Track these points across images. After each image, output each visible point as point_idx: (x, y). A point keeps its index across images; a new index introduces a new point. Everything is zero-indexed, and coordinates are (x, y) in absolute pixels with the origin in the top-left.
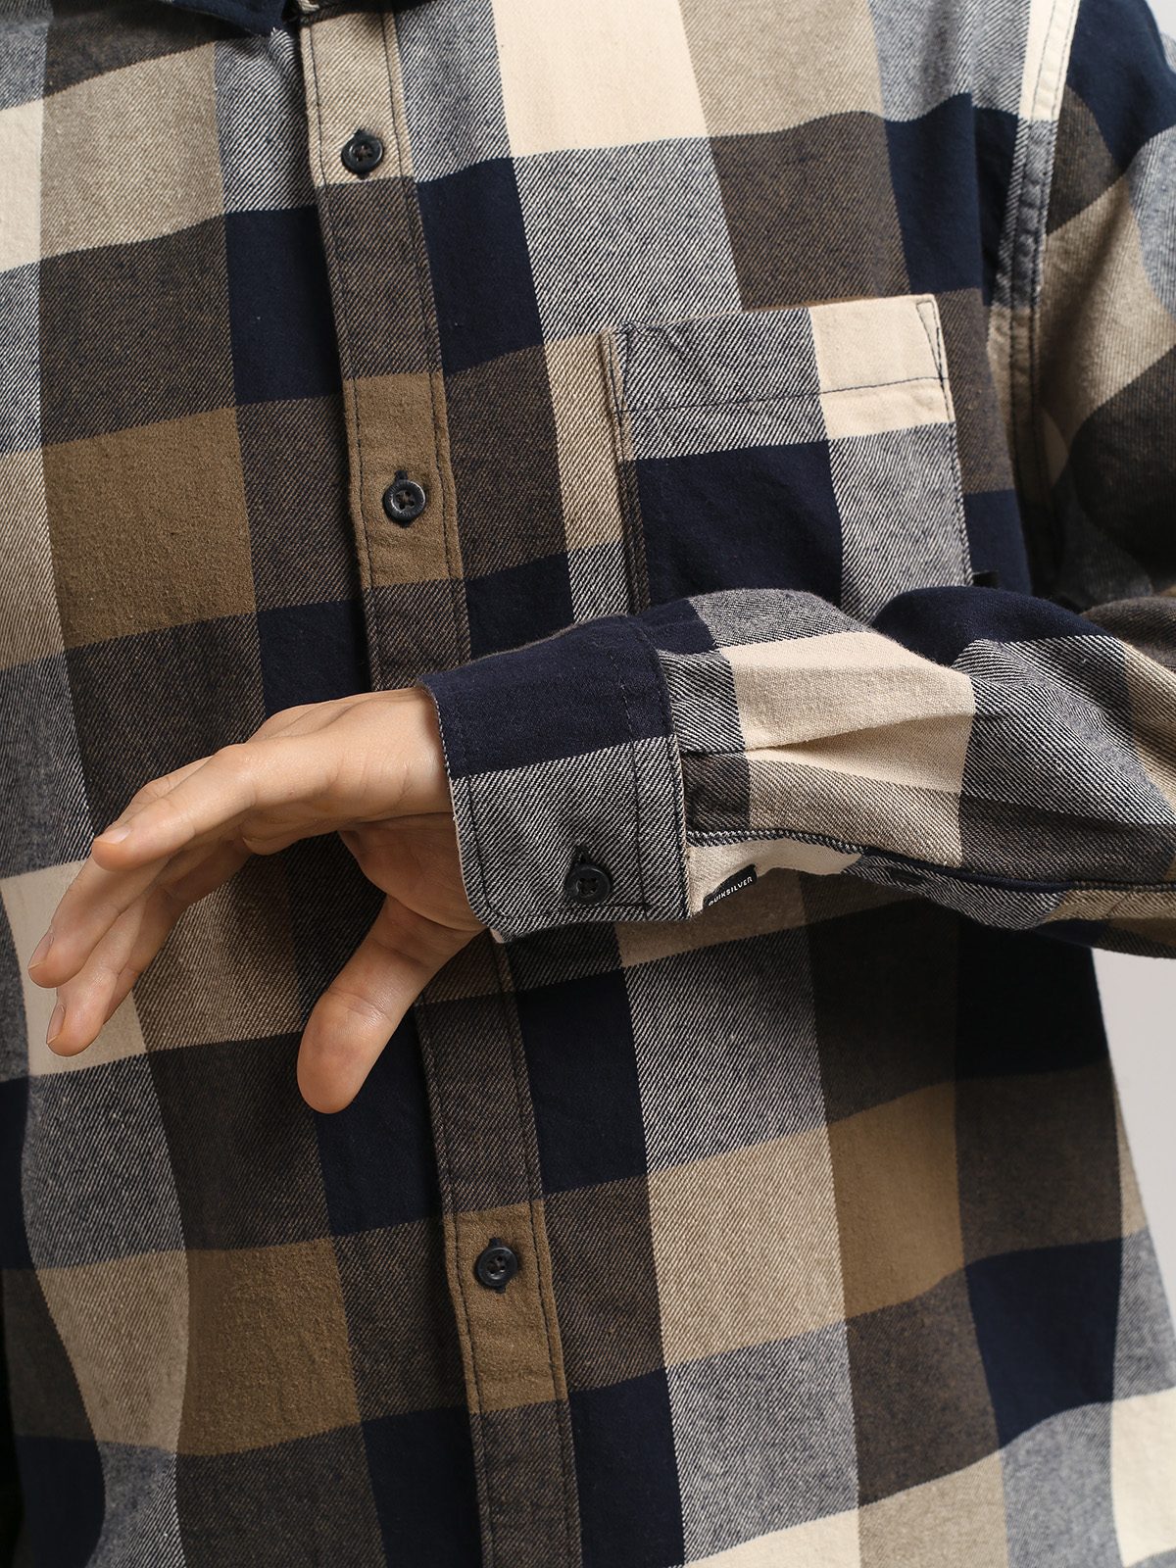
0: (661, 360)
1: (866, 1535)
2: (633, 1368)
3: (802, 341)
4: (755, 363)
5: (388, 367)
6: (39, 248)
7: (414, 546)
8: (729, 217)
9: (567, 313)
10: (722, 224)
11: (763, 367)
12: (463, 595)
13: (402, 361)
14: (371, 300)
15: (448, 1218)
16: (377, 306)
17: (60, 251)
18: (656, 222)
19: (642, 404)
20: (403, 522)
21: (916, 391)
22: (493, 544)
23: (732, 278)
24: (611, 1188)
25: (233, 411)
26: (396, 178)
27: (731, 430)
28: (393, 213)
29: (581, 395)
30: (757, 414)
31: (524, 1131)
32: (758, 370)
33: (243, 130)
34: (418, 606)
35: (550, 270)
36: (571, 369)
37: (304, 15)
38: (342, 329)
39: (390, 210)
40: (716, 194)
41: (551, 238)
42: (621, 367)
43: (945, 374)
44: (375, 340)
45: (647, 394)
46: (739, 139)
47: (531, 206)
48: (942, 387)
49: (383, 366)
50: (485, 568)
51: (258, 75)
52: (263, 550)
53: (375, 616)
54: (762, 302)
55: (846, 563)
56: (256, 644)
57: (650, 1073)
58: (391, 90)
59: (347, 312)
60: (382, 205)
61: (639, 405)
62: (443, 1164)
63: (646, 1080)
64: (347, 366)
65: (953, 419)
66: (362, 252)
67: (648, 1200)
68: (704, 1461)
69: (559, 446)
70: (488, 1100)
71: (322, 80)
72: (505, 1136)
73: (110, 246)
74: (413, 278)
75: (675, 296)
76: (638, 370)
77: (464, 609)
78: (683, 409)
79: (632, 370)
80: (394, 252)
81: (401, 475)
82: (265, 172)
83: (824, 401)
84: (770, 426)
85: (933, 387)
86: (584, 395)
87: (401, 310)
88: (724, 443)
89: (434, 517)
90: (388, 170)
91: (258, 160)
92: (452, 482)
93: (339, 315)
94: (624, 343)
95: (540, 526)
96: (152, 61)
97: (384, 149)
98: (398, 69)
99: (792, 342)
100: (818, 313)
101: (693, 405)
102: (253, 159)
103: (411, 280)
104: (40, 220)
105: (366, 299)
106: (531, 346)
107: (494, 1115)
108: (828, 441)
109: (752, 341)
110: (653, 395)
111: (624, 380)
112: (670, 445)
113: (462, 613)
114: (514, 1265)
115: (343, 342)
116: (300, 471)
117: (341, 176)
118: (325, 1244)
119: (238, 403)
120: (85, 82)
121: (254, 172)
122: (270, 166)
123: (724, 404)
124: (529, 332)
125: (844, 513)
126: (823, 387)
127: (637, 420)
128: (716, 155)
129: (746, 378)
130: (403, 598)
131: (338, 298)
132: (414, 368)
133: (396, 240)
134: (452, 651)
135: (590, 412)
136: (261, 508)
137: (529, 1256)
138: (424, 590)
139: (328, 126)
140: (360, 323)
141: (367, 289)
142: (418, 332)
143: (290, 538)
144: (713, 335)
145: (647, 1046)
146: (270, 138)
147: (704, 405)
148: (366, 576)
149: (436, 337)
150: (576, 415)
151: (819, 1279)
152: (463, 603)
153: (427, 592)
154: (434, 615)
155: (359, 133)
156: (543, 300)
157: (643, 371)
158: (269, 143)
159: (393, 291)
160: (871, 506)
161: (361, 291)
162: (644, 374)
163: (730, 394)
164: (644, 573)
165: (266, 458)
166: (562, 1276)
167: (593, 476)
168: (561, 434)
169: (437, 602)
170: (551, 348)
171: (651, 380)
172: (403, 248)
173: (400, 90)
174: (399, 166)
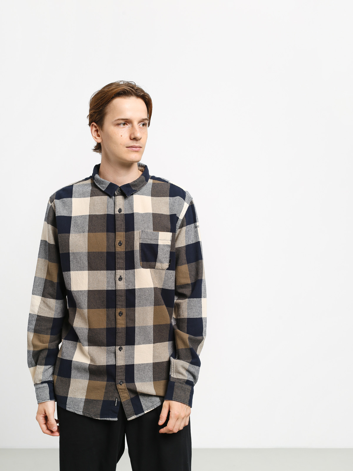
0: (145, 234)
1: (154, 347)
2: (132, 326)
3: (158, 235)
5: (120, 231)
6: (89, 213)
7: (121, 248)
8: (153, 221)
9: (137, 228)
10: (152, 222)
11: (154, 237)
12: (124, 253)
15: (117, 309)
17: (91, 214)
18: (146, 221)
20: (120, 246)
21: (168, 241)
22: (128, 248)
23: (152, 227)
24: (132, 308)
25: (106, 233)
28: (122, 217)
29: (137, 236)
33: (109, 206)
36: (137, 234)
38: (116, 228)
40: (152, 219)
41: (136, 221)
42: (141, 234)
44: (119, 229)
45: (143, 237)
46: (155, 213)
47: (135, 218)
50: (127, 250)
51: (111, 200)
52: (107, 246)
53: (117, 254)
54: (155, 231)
55: (158, 255)
56: (106, 254)
57: (137, 298)
62: (117, 304)
64: (116, 231)
65: (171, 244)
67: (135, 310)
68: (138, 336)
71: (117, 202)
72: (123, 302)
73: (96, 214)
74: (123, 223)
75: (147, 228)
78: (146, 239)
81: (120, 241)
82: (111, 211)
83: (159, 240)
84: (153, 242)
85: (170, 241)
87: (122, 226)
88: (149, 243)
89: (122, 245)
90: (122, 213)
92: (125, 243)
94: (142, 232)
95: (132, 247)
96: (101, 196)
97: (122, 210)
98: (124, 202)
100: (160, 233)
102: (110, 209)
104: (89, 211)
107: (122, 300)
108: (158, 244)
109: (153, 234)
111: (141, 236)
112: (145, 242)
114: (122, 314)
116: (111, 239)
117: (118, 213)
118: (105, 309)
120: (94, 196)
123: (150, 239)
124: (133, 230)
125: (159, 251)
127: (142, 239)
128: (153, 215)
129: (152, 237)
130: (119, 252)
131: (116, 224)
132: (122, 232)
134: (123, 257)
135: (138, 238)
136: (108, 242)
137: (124, 313)
138: (121, 252)
139: (117, 207)
140: (118, 227)
142: (123, 228)
143: (110, 245)
144: (150, 233)
145: (137, 296)
147: (148, 239)
148: (116, 250)
149: (125, 229)
150: (136, 238)
151: (151, 320)
154: (122, 254)
155: (120, 208)
156: (135, 227)
157: (143, 235)
159: (121, 224)
160: (161, 251)
165: (108, 238)
166: (126, 316)
167: (137, 244)
170: (135, 231)
172: (123, 220)
173: (124, 204)
174: (123, 212)
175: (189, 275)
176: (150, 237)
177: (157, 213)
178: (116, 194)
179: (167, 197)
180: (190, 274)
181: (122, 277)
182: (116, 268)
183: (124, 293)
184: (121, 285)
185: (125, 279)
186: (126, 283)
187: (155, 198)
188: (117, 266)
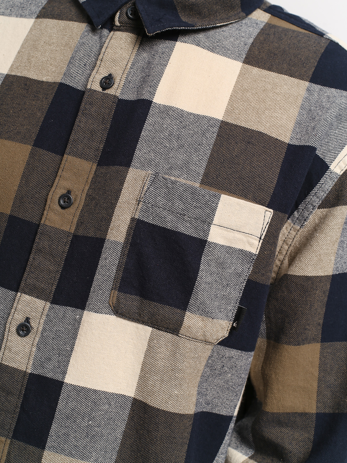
0: (162, 190)
3: (213, 204)
4: (192, 204)
5: (80, 156)
6: (8, 70)
7: (63, 216)
8: (213, 150)
9: (142, 161)
10: (209, 152)
11: (195, 207)
12: (70, 238)
13: (85, 156)
14: (85, 132)
16: (86, 135)
17: (13, 74)
18: (187, 142)
19: (148, 201)
20: (63, 207)
21: (249, 238)
22: (86, 226)
23: (202, 171)
24: (31, 448)
25: (31, 147)
26: (113, 95)
27: (173, 223)
28: (106, 106)
29: (132, 190)
30: (186, 221)
31: (13, 416)
32: (192, 207)
33: (79, 57)
34: (55, 236)
35: (144, 144)
36: (133, 180)
37: (116, 26)
38: (71, 138)
39: (105, 105)
40: (212, 141)
41: (150, 134)
42: (148, 186)
43: (262, 238)
44: (80, 145)
45: (151, 199)
46: (232, 125)
47: (150, 120)
48: (259, 241)
49: (78, 155)
50: (81, 233)
51: (90, 41)
52: (19, 196)
53: (41, 233)
54: (208, 184)
56: (5, 224)
57: (58, 419)
58: (127, 64)
59: (76, 132)
60: (104, 102)
61: (147, 201)
63: (56, 421)
64: (68, 150)
65: (257, 253)
66: (90, 115)
67: (42, 459)
69: (118, 203)
70: (6, 401)
71: (106, 53)
72: (7, 415)
73: (26, 77)
74: (102, 130)
75: (179, 169)
76: (152, 190)
77: (69, 243)
78: (161, 209)
79: (151, 189)
80: (100, 119)
81: (69, 192)
82: (79, 74)
83: (212, 227)
84: (188, 227)
85: (256, 240)
86: (133, 190)
87: (93, 139)
88: (169, 226)
89: (72, 210)
90: (111, 91)
91: (78, 69)
92: (83, 201)
93: (73, 132)
94: (152, 179)
95: (102, 227)
96: (68, 22)
97: (114, 84)
98: (133, 57)
99: (209, 203)
100: (225, 198)
101: (165, 209)
102: (77, 68)
103: (101, 130)
104: (13, 60)
105: (84, 131)
106: (125, 167)
107: (6, 406)
108: (207, 241)
109: (195, 197)
110: (153, 200)
111: (146, 191)
112: (151, 219)
113: (68, 244)
115: (70, 142)
116: (40, 176)
117: (97, 88)
119: (33, 146)
120: (48, 19)
121: (75, 73)
122: (81, 73)
123: (176, 213)
124: (127, 162)
126: (214, 222)
127: (144, 206)
128: (220, 127)
129: (187, 208)
130: (51, 231)
131: (75, 127)
132: (88, 159)
133: (102, 115)
134: (60, 255)
135: (132, 196)
136: (24, 182)
138: (57, 231)
139: (101, 69)
140: (78, 138)
141: (86, 128)
142: (95, 148)
143: (28, 196)
144: (182, 189)
145: (61, 410)
146: (86, 64)
147: (169, 210)
148: (43, 219)
149: (100, 152)
150: (127, 196)
152: (70, 241)
153: (59, 233)
154: (58, 241)
155: (110, 75)
156: (137, 153)
157: (154, 191)
158: (85, 66)
159: (94, 132)
161: (83, 127)
162: (154, 192)
163: (179, 211)
164: (125, 257)
165: (33, 167)
167: (123, 218)
168: (120, 200)
169: (61, 237)
170: (131, 170)
171: (155, 195)
172: (104, 119)
173: (130, 65)
174: (115, 91)
175: (315, 385)
176: (179, 205)
177: (243, 124)
178: (117, 23)
179: (302, 79)
180: (320, 380)
181: (33, 324)
182: (22, 284)
183: (22, 386)
184: (17, 353)
185: (42, 336)
186: (39, 349)
187: (255, 71)
188: (28, 278)
